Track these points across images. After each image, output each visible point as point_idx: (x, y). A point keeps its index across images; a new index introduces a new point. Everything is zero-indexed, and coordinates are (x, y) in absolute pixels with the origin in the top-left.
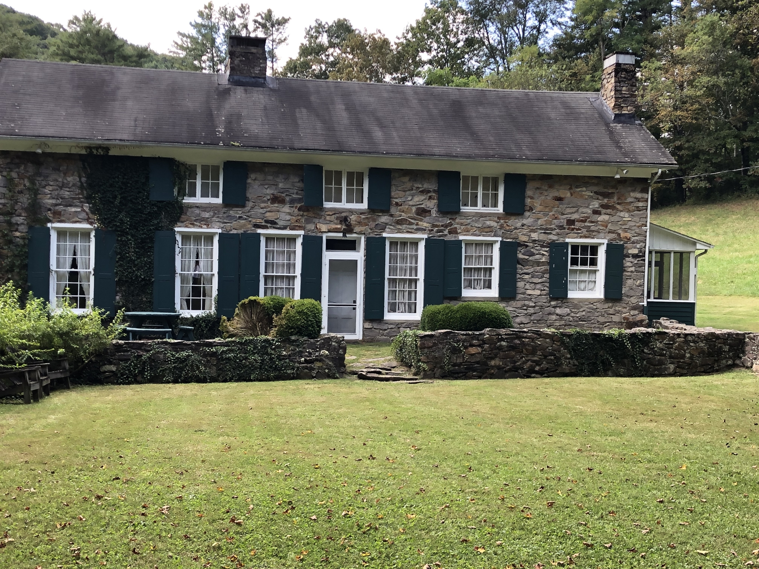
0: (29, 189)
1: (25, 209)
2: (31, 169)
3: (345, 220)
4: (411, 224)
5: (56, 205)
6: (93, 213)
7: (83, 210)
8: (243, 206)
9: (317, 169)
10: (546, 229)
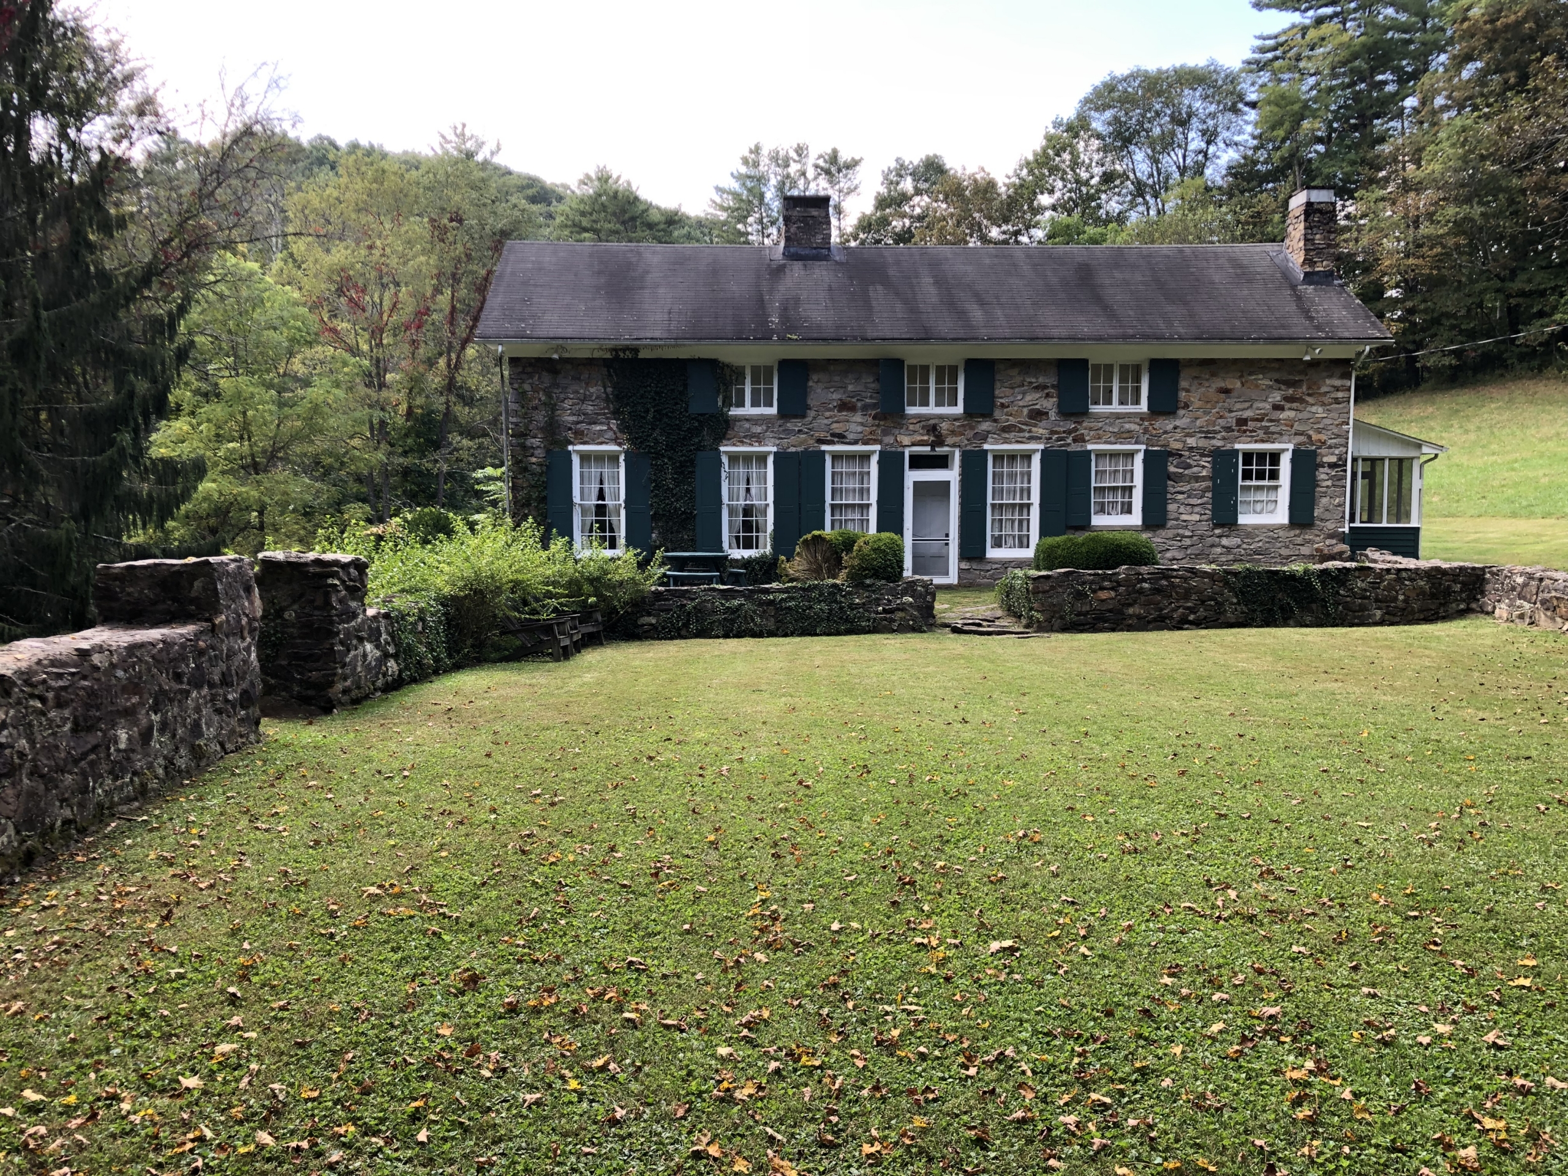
0: (545, 404)
1: (541, 429)
2: (547, 379)
3: (933, 429)
4: (1021, 431)
5: (578, 423)
6: (621, 431)
7: (610, 429)
8: (804, 416)
9: (898, 363)
10: (1208, 432)
